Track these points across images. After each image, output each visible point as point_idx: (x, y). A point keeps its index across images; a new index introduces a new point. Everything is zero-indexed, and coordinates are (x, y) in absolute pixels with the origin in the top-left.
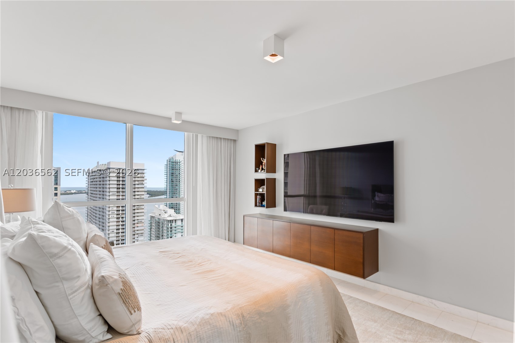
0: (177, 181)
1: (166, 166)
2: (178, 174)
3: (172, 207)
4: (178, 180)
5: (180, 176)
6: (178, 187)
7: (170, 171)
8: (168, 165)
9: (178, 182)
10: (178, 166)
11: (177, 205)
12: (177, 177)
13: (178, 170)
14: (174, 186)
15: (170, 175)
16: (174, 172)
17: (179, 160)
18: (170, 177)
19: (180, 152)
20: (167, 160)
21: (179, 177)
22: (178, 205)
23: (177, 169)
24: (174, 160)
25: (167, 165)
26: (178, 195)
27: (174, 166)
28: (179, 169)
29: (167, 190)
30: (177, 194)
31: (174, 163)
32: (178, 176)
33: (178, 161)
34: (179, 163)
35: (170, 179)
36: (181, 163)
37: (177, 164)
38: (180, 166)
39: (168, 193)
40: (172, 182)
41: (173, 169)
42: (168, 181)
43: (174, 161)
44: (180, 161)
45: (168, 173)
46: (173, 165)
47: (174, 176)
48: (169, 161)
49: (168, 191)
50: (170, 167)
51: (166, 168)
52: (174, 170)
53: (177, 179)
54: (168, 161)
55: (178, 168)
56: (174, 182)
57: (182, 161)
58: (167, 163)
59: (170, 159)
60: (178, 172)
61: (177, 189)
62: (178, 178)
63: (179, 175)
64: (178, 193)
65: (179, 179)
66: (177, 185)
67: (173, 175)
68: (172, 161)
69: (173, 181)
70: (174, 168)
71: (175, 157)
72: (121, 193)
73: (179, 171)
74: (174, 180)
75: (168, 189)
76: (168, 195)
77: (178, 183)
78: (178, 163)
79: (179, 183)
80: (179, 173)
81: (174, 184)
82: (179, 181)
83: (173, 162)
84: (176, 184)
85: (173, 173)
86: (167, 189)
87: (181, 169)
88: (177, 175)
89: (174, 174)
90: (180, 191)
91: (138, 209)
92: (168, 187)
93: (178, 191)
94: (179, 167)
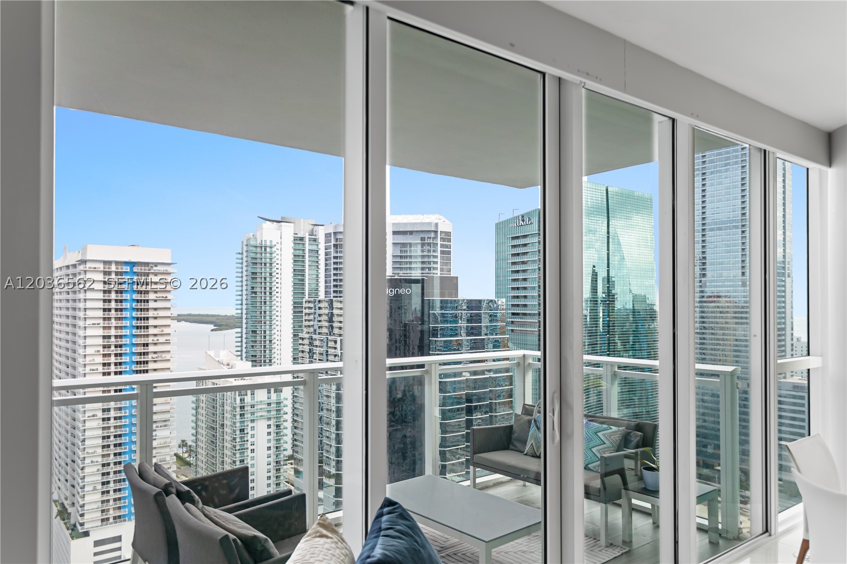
0: (265, 293)
1: (240, 256)
2: (268, 274)
3: (252, 356)
4: (268, 289)
5: (273, 279)
6: (268, 308)
7: (249, 269)
8: (245, 254)
9: (268, 293)
10: (268, 255)
11: (265, 351)
12: (265, 283)
13: (268, 265)
14: (258, 304)
15: (249, 278)
16: (258, 270)
17: (271, 241)
18: (249, 283)
19: (273, 221)
20: (242, 242)
21: (271, 283)
22: (267, 352)
23: (265, 264)
24: (259, 241)
25: (242, 254)
26: (268, 327)
27: (259, 256)
28: (271, 264)
29: (242, 313)
30: (265, 323)
31: (259, 250)
32: (268, 279)
33: (268, 244)
34: (271, 247)
35: (249, 288)
36: (274, 249)
37: (265, 250)
38: (273, 255)
39: (244, 321)
40: (254, 295)
41: (256, 263)
42: (244, 293)
43: (258, 245)
44: (274, 243)
45: (245, 273)
46: (256, 253)
47: (259, 280)
48: (247, 245)
49: (244, 316)
50: (249, 259)
51: (240, 261)
52: (258, 266)
53: (265, 288)
54: (245, 243)
55: (268, 260)
56: (259, 294)
57: (278, 243)
58: (242, 248)
59: (248, 240)
60: (268, 270)
61: (265, 312)
62: (268, 284)
63: (271, 278)
64: (268, 322)
65: (271, 288)
66: (265, 303)
67: (256, 278)
68: (252, 243)
69: (255, 293)
70: (258, 261)
71: (262, 234)
72: (113, 321)
73: (271, 269)
74: (258, 290)
75: (244, 312)
76: (244, 326)
77: (268, 298)
78: (268, 250)
79: (271, 297)
80: (271, 274)
81: (258, 299)
82: (271, 293)
83: (256, 247)
84: (263, 300)
85: (256, 273)
86: (242, 311)
87: (275, 264)
88: (265, 279)
89: (258, 275)
90: (273, 318)
91: (155, 361)
92: (244, 307)
93: (268, 318)
94: (271, 259)
